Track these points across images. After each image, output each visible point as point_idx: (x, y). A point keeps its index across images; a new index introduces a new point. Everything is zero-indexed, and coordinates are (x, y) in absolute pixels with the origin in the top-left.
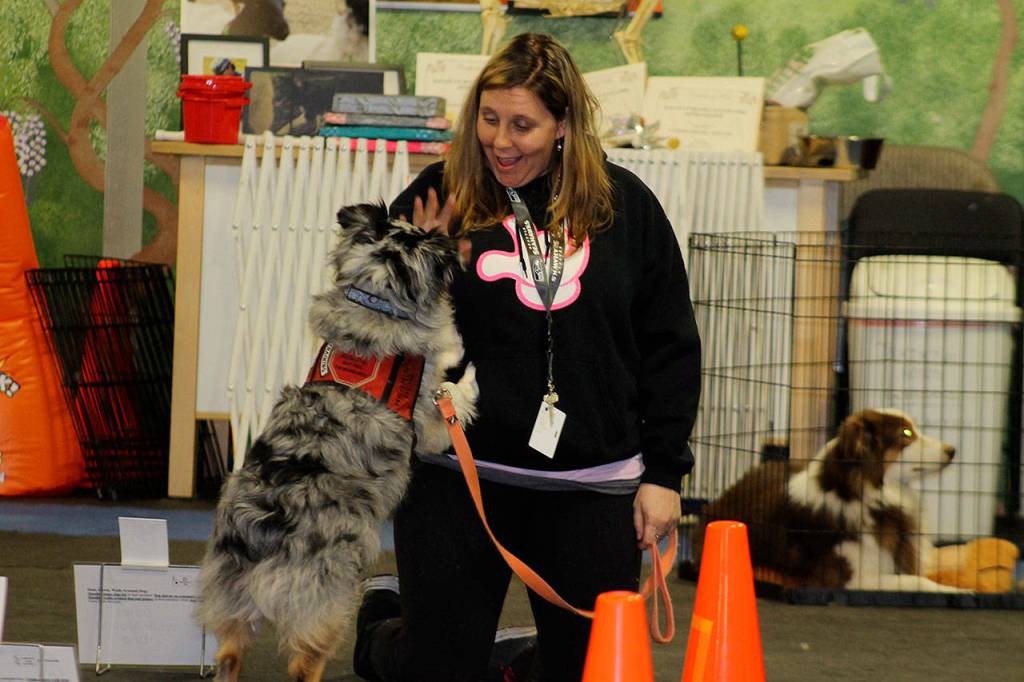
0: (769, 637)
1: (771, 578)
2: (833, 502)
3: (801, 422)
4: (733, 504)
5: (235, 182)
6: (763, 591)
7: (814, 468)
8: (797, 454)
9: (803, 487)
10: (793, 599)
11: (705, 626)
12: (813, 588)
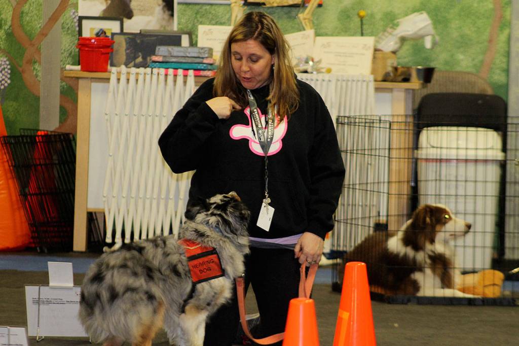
0: (378, 321)
1: (379, 290)
2: (410, 252)
3: (393, 211)
4: (360, 253)
5: (106, 91)
6: (374, 297)
7: (400, 235)
8: (392, 227)
9: (395, 244)
10: (390, 301)
11: (345, 315)
12: (400, 296)
